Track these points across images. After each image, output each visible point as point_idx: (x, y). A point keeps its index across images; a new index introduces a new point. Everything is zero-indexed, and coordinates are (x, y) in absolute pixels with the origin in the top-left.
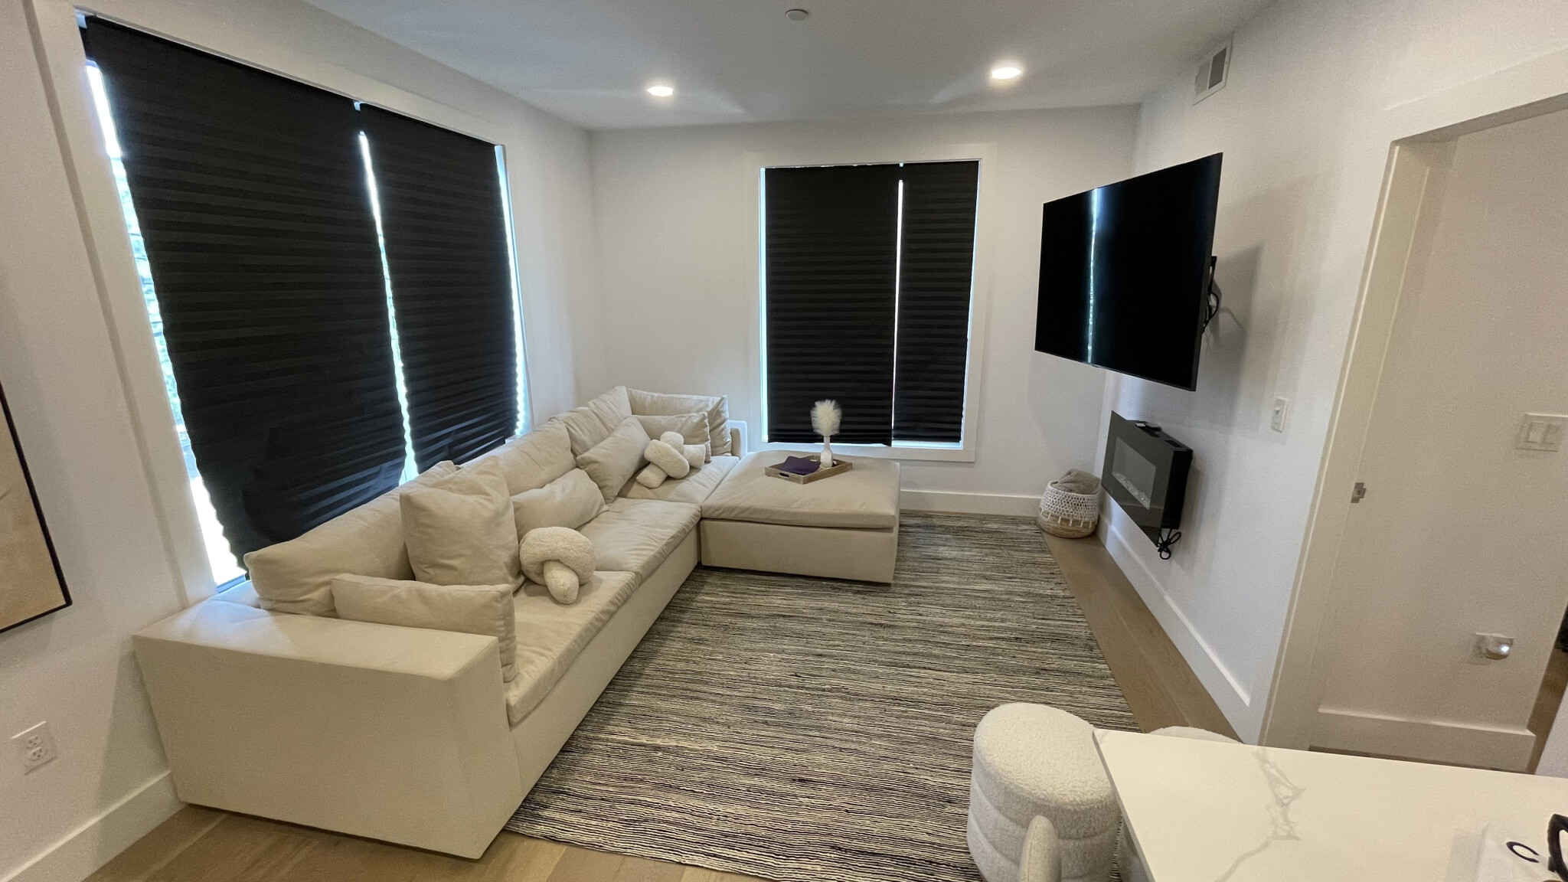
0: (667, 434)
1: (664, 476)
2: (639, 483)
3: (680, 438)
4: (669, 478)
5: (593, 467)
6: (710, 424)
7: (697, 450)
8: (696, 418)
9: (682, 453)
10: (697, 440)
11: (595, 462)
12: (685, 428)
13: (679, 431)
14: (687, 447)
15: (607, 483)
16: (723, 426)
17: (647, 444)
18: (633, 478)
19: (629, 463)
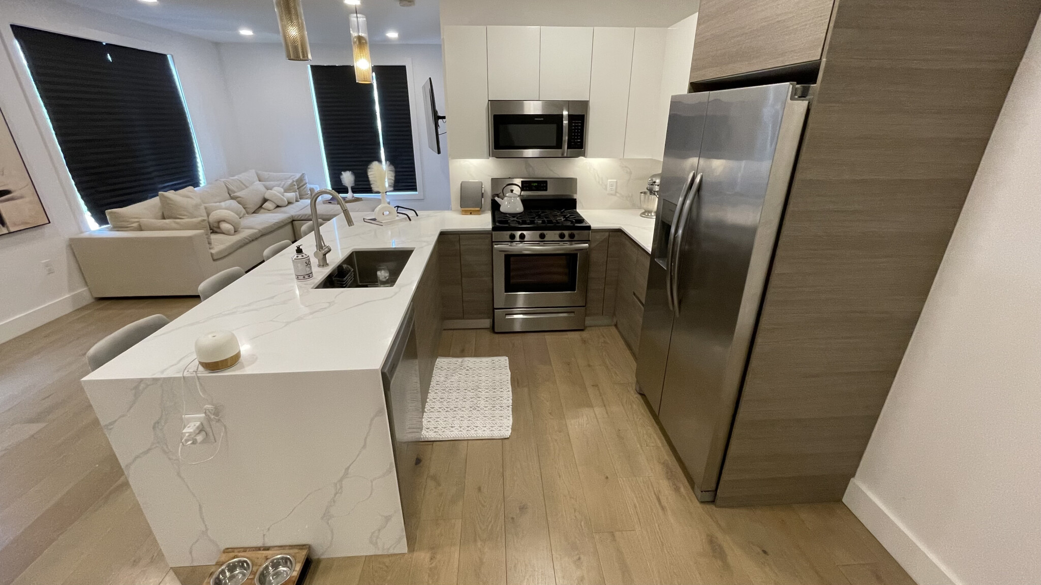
0: (276, 188)
1: (275, 206)
2: (264, 209)
3: (282, 190)
4: (278, 206)
5: (239, 199)
6: (298, 186)
7: (291, 195)
8: (290, 181)
9: (283, 196)
10: (291, 191)
11: (240, 197)
12: (285, 186)
13: (282, 187)
14: (285, 194)
15: (246, 206)
16: (305, 186)
17: (266, 192)
18: (261, 207)
19: (258, 201)
